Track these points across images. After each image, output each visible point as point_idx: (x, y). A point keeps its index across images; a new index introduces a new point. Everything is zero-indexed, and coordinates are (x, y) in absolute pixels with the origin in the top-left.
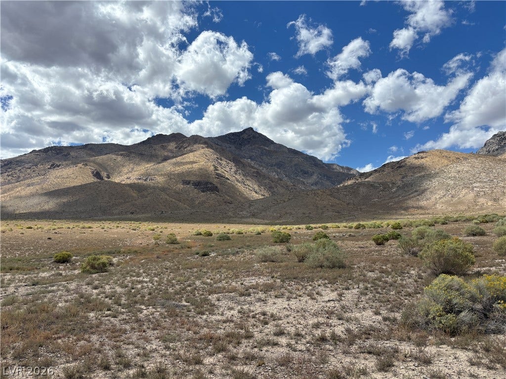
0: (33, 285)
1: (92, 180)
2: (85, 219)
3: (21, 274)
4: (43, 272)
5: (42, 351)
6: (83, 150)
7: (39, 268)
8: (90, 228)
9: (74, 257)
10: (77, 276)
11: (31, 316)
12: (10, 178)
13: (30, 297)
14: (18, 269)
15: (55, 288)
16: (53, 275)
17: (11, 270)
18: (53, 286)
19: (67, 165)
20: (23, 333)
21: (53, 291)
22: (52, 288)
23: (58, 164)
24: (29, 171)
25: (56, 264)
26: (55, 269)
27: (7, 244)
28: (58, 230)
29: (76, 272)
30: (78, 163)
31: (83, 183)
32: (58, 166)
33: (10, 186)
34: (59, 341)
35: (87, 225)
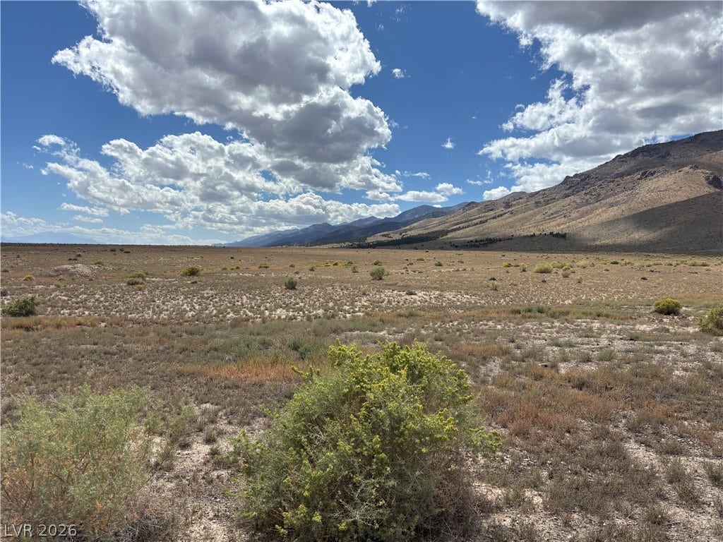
0: (631, 340)
1: (707, 190)
2: (694, 253)
3: (612, 323)
4: (642, 323)
5: (664, 430)
6: (691, 144)
7: (635, 319)
8: (705, 266)
9: (684, 308)
10: (694, 336)
11: (637, 380)
12: (588, 196)
13: (631, 355)
14: (607, 316)
15: (663, 348)
16: (656, 330)
17: (598, 316)
18: (661, 345)
19: (666, 172)
20: (632, 401)
21: (661, 352)
22: (660, 348)
23: (652, 170)
24: (611, 185)
25: (658, 315)
26: (657, 321)
27: (591, 282)
28: (655, 267)
29: (691, 330)
30: (683, 166)
31: (692, 197)
32: (652, 175)
33: (588, 207)
34: (686, 423)
35: (700, 261)
